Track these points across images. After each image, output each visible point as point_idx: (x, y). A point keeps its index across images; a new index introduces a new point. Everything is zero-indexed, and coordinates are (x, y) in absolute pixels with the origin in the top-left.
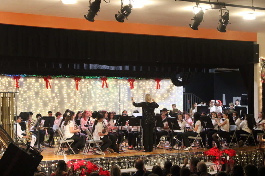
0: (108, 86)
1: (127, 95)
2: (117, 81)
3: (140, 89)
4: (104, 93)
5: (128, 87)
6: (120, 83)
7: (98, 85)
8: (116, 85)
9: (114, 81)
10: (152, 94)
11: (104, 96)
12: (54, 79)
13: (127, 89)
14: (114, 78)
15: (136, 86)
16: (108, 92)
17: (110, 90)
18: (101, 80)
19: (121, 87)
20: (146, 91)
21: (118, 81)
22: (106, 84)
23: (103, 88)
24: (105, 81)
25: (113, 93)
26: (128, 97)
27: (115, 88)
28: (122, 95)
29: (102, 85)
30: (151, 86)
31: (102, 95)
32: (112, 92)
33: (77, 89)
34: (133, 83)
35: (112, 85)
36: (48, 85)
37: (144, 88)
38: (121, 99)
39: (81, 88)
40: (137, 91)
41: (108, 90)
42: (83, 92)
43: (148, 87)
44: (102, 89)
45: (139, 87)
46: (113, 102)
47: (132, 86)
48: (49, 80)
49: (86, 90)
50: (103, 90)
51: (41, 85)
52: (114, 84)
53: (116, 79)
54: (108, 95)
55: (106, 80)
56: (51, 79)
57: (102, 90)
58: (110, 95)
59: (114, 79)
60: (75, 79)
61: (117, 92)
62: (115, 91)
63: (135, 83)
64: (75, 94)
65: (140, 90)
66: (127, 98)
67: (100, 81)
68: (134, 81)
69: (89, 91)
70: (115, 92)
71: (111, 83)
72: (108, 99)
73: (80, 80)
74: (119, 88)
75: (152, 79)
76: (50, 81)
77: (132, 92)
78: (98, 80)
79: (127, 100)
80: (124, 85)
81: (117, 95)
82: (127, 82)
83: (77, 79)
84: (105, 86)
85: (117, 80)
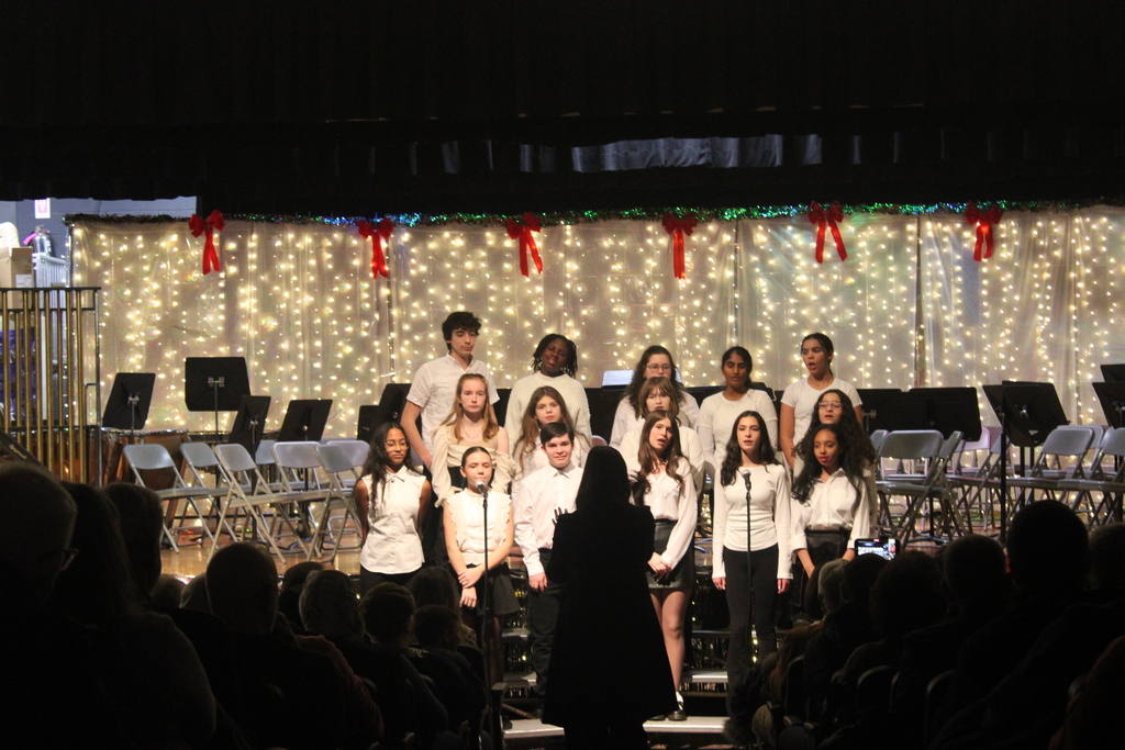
0: (848, 251)
1: (959, 296)
2: (900, 226)
3: (1035, 259)
4: (825, 288)
5: (965, 253)
6: (919, 235)
7: (798, 249)
8: (897, 247)
9: (884, 224)
10: (1112, 284)
11: (825, 299)
12: (558, 227)
13: (959, 263)
14: (884, 210)
15: (1009, 249)
16: (851, 280)
17: (859, 270)
18: (809, 224)
19: (927, 252)
20: (1070, 269)
21: (910, 222)
22: (838, 239)
23: (819, 258)
24: (835, 229)
25: (882, 286)
26: (965, 302)
27: (891, 258)
28: (931, 294)
29: (814, 245)
30: (1104, 244)
31: (814, 298)
32: (873, 281)
33: (679, 270)
34: (991, 231)
35: (873, 245)
36: (530, 259)
37: (1057, 253)
38: (928, 315)
39: (702, 269)
40: (1018, 274)
41: (851, 270)
42: (711, 285)
43: (1083, 249)
44: (816, 265)
45: (1030, 251)
46: (884, 330)
47: (988, 243)
48: (534, 234)
49: (729, 274)
50: (821, 270)
51: (496, 257)
52: (883, 242)
53: (894, 212)
54: (850, 297)
55: (840, 221)
56: (542, 230)
57: (814, 274)
58: (863, 297)
59: (887, 216)
60: (664, 224)
61: (903, 279)
62: (891, 274)
63: (1008, 228)
64: (668, 295)
65: (1036, 266)
66: (957, 307)
67: (800, 227)
68: (997, 222)
69: (742, 280)
70: (892, 280)
71: (870, 232)
72: (851, 314)
73: (695, 226)
74: (914, 259)
75: (1101, 206)
76: (538, 238)
77: (985, 276)
78: (794, 221)
79: (959, 318)
80: (944, 245)
81: (904, 295)
82: (959, 225)
83: (679, 228)
84: (827, 255)
85: (899, 218)
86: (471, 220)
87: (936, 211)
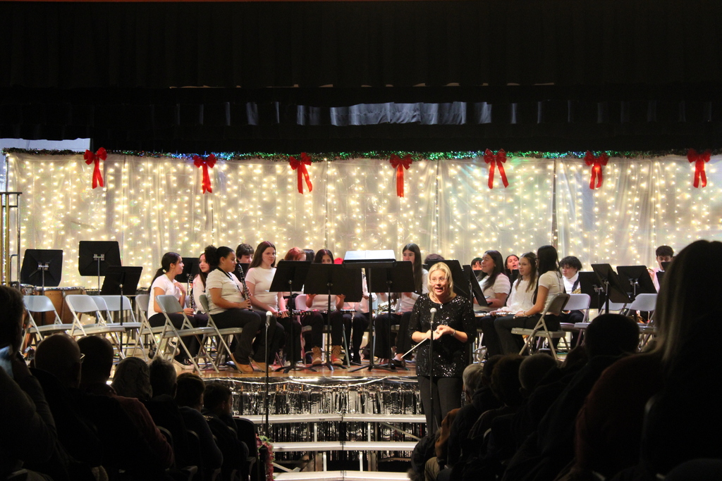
0: (509, 181)
1: (580, 211)
2: (544, 166)
3: (629, 188)
4: (494, 204)
5: (584, 184)
6: (555, 171)
7: (476, 179)
8: (540, 179)
9: (533, 164)
10: (678, 205)
11: (494, 211)
12: (322, 163)
13: (580, 190)
14: (532, 156)
15: (612, 181)
16: (511, 200)
17: (516, 194)
18: (484, 163)
19: (560, 183)
20: (651, 195)
21: (549, 164)
22: (503, 174)
23: (490, 186)
24: (500, 166)
25: (530, 204)
26: (584, 215)
27: (537, 186)
28: (562, 210)
29: (487, 177)
30: (673, 179)
31: (487, 211)
32: (525, 201)
33: (400, 192)
34: (601, 170)
35: (525, 178)
36: (304, 183)
37: (644, 185)
38: (560, 223)
39: (415, 190)
40: (618, 197)
41: (511, 193)
42: (421, 202)
43: (660, 183)
44: (488, 190)
45: (625, 183)
46: (532, 232)
47: (599, 178)
48: (307, 167)
49: (433, 194)
50: (492, 193)
51: (282, 182)
52: (532, 176)
53: (539, 157)
54: (510, 211)
55: (504, 162)
56: (312, 164)
57: (488, 195)
58: (518, 211)
59: (535, 159)
60: (391, 162)
61: (545, 200)
62: (536, 197)
63: (611, 169)
64: (393, 208)
65: (630, 193)
66: (578, 218)
67: (479, 166)
68: (605, 164)
69: (441, 199)
70: (537, 200)
71: (524, 170)
72: (510, 222)
73: (411, 163)
74: (552, 187)
75: (671, 155)
76: (311, 169)
77: (597, 199)
78: (474, 161)
79: (580, 226)
80: (571, 178)
81: (545, 210)
82: (580, 166)
83: (400, 164)
84: (496, 183)
85: (542, 160)
86: (266, 157)
87: (566, 156)
